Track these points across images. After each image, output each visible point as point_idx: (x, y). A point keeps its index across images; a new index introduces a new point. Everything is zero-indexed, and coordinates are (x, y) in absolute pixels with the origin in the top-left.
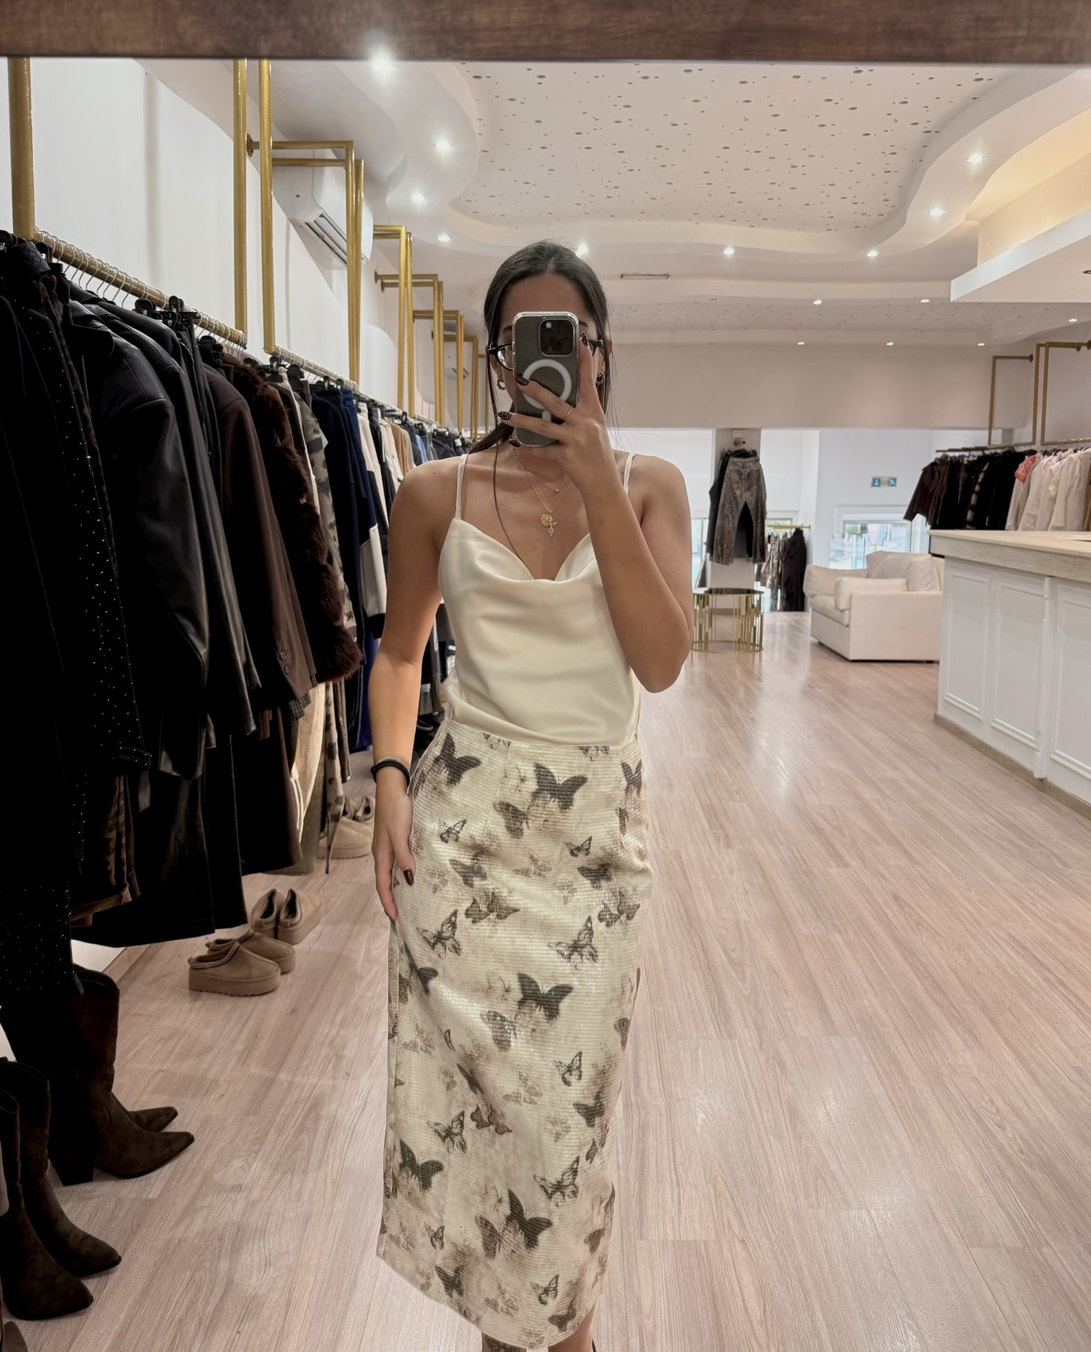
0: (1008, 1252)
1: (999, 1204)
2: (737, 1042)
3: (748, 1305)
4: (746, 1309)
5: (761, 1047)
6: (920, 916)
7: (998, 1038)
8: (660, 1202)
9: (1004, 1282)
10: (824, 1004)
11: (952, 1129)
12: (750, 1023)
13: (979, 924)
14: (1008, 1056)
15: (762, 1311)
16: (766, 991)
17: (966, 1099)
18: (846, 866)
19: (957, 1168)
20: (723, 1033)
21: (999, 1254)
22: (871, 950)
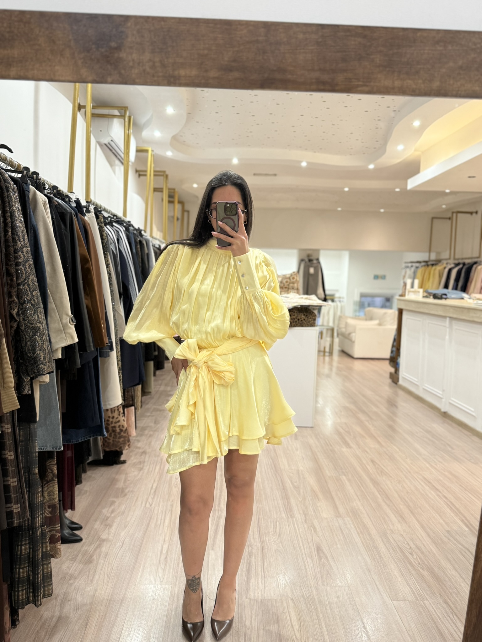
0: (409, 602)
1: (407, 584)
2: (295, 519)
3: (293, 624)
4: (292, 625)
5: (306, 522)
6: (382, 469)
7: (414, 519)
8: (256, 584)
9: (406, 614)
10: (336, 505)
11: (389, 555)
12: (301, 512)
13: (410, 472)
14: (418, 526)
15: (299, 626)
16: (310, 500)
17: (397, 543)
18: (350, 447)
19: (390, 571)
20: (289, 515)
21: (405, 603)
22: (359, 483)
